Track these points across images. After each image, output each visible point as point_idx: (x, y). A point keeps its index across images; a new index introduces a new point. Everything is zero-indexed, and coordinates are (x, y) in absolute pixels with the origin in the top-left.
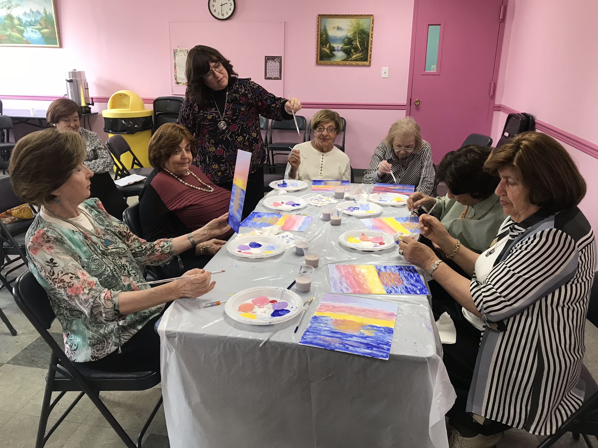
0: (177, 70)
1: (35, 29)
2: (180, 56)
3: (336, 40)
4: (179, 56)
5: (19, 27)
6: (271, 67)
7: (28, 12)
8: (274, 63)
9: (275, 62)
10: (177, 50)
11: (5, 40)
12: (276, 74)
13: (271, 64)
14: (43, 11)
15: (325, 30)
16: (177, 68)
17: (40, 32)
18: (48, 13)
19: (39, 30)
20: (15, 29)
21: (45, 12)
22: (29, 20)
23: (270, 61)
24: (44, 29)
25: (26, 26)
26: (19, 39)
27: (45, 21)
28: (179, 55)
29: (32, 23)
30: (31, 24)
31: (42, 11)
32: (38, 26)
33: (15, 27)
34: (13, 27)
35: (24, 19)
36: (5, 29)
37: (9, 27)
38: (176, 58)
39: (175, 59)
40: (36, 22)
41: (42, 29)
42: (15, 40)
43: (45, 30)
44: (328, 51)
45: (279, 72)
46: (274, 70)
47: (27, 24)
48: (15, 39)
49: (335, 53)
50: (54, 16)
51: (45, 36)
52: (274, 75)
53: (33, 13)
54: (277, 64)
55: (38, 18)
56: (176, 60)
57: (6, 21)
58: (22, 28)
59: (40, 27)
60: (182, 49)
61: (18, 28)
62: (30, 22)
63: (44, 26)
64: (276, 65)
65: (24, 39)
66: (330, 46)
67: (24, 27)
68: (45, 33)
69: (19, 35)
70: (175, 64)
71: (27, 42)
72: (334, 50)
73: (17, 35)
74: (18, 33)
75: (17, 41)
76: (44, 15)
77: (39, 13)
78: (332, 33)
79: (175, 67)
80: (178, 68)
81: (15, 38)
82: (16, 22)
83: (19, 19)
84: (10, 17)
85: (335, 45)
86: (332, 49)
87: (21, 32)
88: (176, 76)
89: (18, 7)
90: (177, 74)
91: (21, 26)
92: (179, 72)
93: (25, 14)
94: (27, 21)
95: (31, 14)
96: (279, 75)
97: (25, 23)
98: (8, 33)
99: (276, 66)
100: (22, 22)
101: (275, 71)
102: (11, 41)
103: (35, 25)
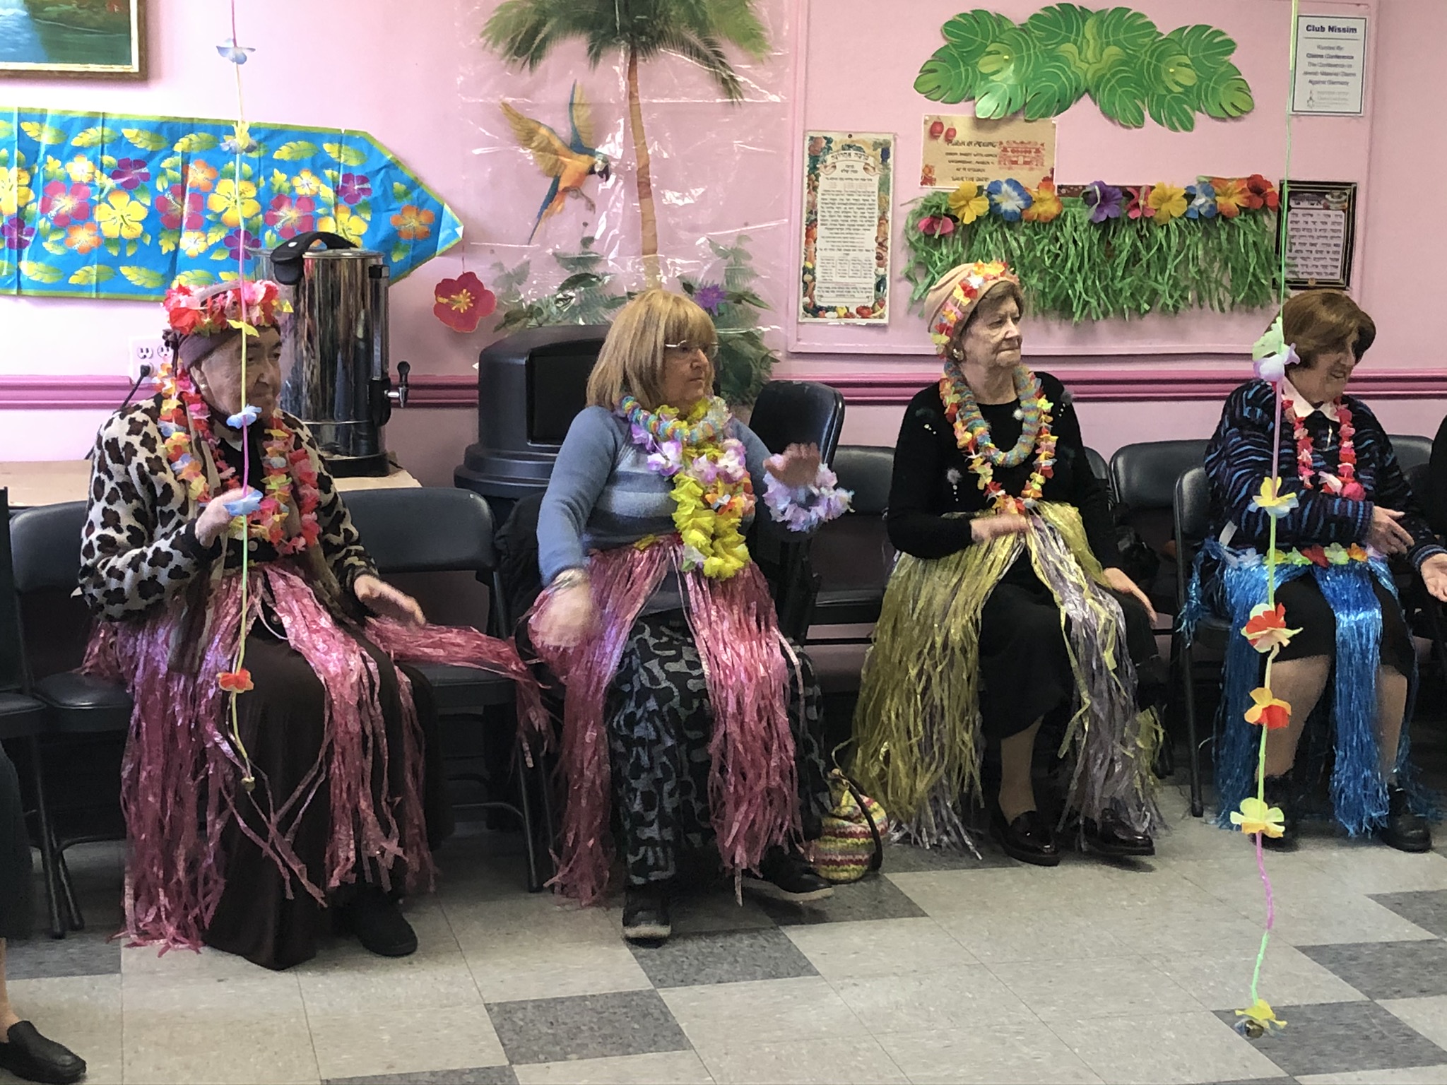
0: (820, 243)
2: (845, 175)
4: (837, 174)
6: (1309, 230)
8: (1319, 214)
9: (1327, 208)
10: (829, 141)
12: (1329, 262)
13: (1310, 219)
16: (820, 231)
23: (1305, 204)
28: (840, 166)
38: (823, 183)
39: (813, 188)
45: (1340, 257)
46: (1319, 248)
51: (53, 11)
52: (1320, 270)
54: (1333, 219)
56: (820, 190)
60: (855, 137)
64: (1329, 221)
70: (812, 211)
79: (811, 224)
80: (827, 233)
88: (811, 272)
90: (818, 262)
92: (829, 254)
96: (1338, 271)
99: (1329, 227)
101: (1325, 249)
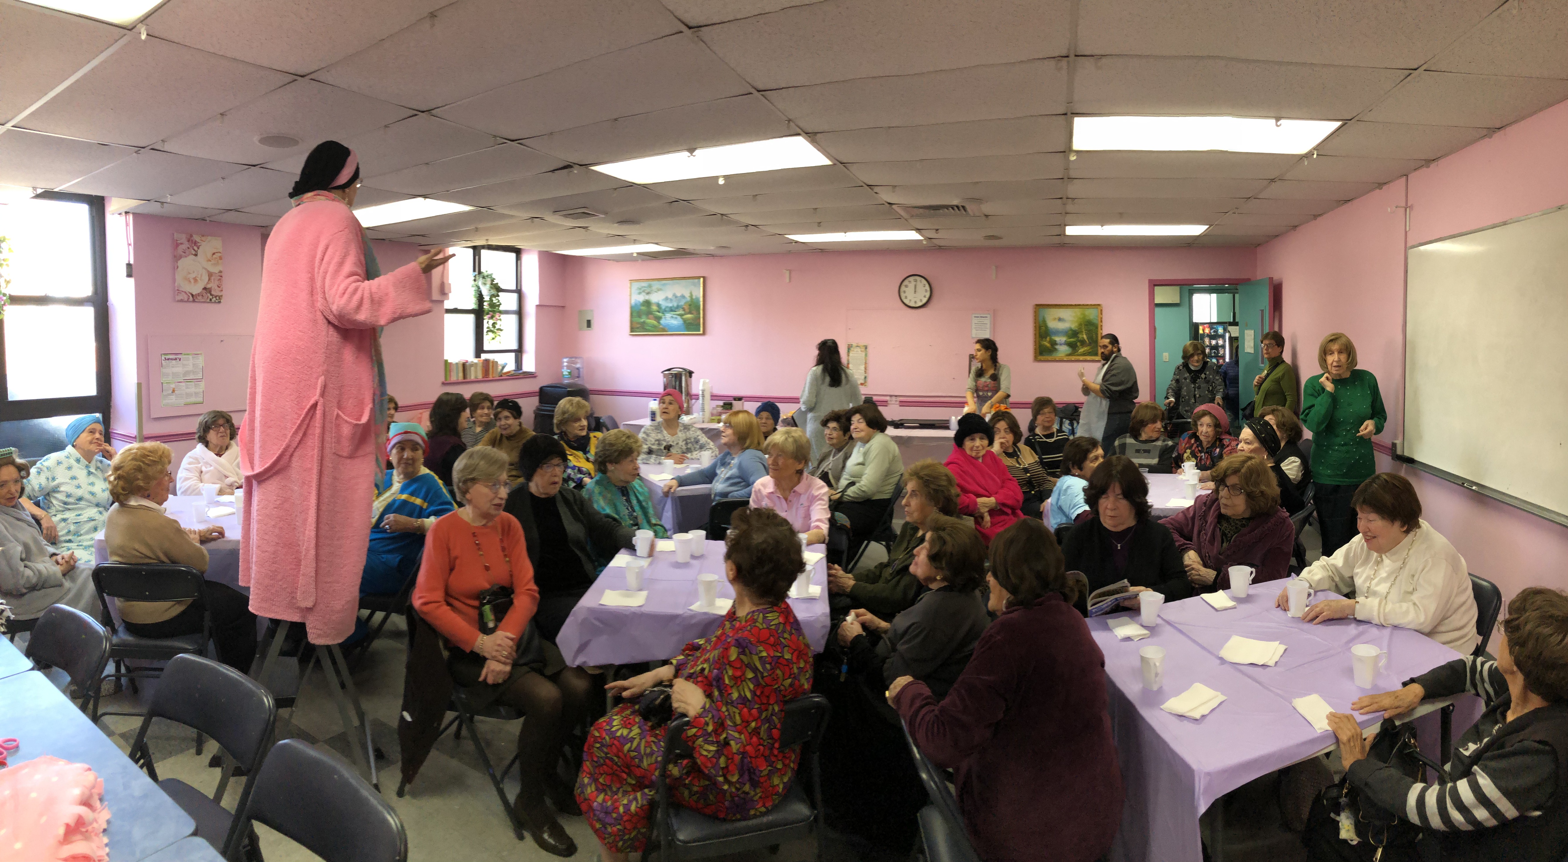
3: (1057, 332)
5: (657, 313)
7: (670, 296)
11: (638, 328)
14: (689, 295)
15: (1044, 321)
18: (694, 297)
19: (681, 315)
20: (651, 316)
21: (691, 296)
22: (670, 305)
24: (687, 314)
25: (665, 312)
26: (655, 327)
27: (690, 305)
30: (672, 310)
31: (687, 295)
32: (681, 312)
33: (652, 314)
34: (649, 313)
35: (664, 304)
36: (640, 317)
37: (644, 313)
40: (678, 307)
41: (685, 314)
42: (648, 328)
43: (689, 316)
44: (1048, 345)
47: (667, 309)
48: (650, 326)
49: (1057, 347)
50: (701, 299)
51: (687, 322)
53: (676, 297)
55: (682, 303)
57: (643, 308)
58: (660, 314)
59: (683, 312)
61: (655, 314)
62: (671, 307)
63: (687, 311)
66: (1051, 339)
67: (663, 313)
68: (688, 319)
69: (655, 322)
71: (664, 330)
72: (1056, 344)
73: (653, 322)
74: (655, 320)
75: (651, 329)
76: (689, 299)
77: (683, 297)
78: (1052, 324)
82: (654, 308)
83: (658, 305)
84: (647, 303)
85: (1058, 339)
86: (1054, 343)
87: (658, 319)
89: (660, 292)
91: (659, 312)
93: (666, 299)
94: (667, 307)
95: (674, 299)
97: (665, 309)
98: (642, 320)
100: (662, 308)
102: (644, 329)
103: (676, 310)
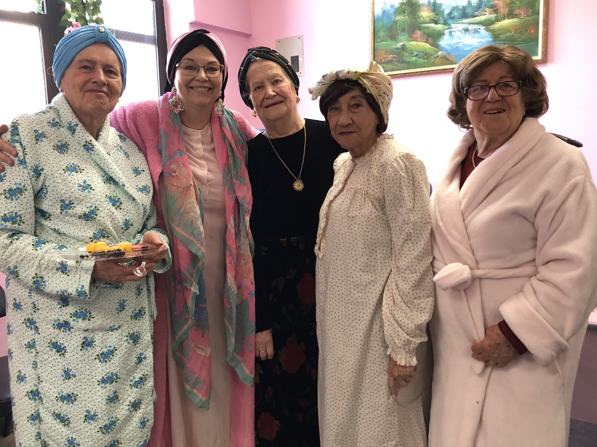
1: (474, 24)
5: (433, 25)
17: (488, 30)
19: (487, 24)
20: (419, 33)
24: (504, 18)
25: (450, 21)
26: (426, 55)
29: (469, 11)
32: (487, 15)
33: (420, 29)
36: (393, 37)
37: (403, 30)
41: (497, 20)
43: (506, 22)
47: (455, 14)
48: (416, 56)
51: (503, 37)
57: (399, 18)
58: (439, 27)
61: (428, 28)
62: (464, 8)
63: (504, 10)
65: (440, 53)
67: (445, 23)
68: (505, 30)
69: (428, 45)
74: (427, 42)
75: (421, 60)
81: (415, 53)
82: (425, 14)
91: (436, 23)
97: (450, 14)
98: (399, 45)
100: (443, 12)
102: (403, 62)
103: (477, 13)
